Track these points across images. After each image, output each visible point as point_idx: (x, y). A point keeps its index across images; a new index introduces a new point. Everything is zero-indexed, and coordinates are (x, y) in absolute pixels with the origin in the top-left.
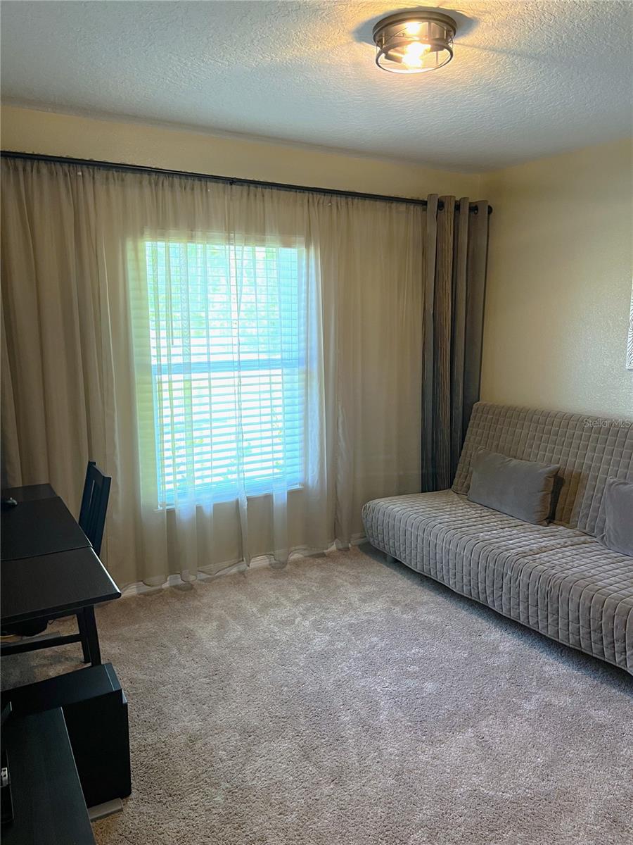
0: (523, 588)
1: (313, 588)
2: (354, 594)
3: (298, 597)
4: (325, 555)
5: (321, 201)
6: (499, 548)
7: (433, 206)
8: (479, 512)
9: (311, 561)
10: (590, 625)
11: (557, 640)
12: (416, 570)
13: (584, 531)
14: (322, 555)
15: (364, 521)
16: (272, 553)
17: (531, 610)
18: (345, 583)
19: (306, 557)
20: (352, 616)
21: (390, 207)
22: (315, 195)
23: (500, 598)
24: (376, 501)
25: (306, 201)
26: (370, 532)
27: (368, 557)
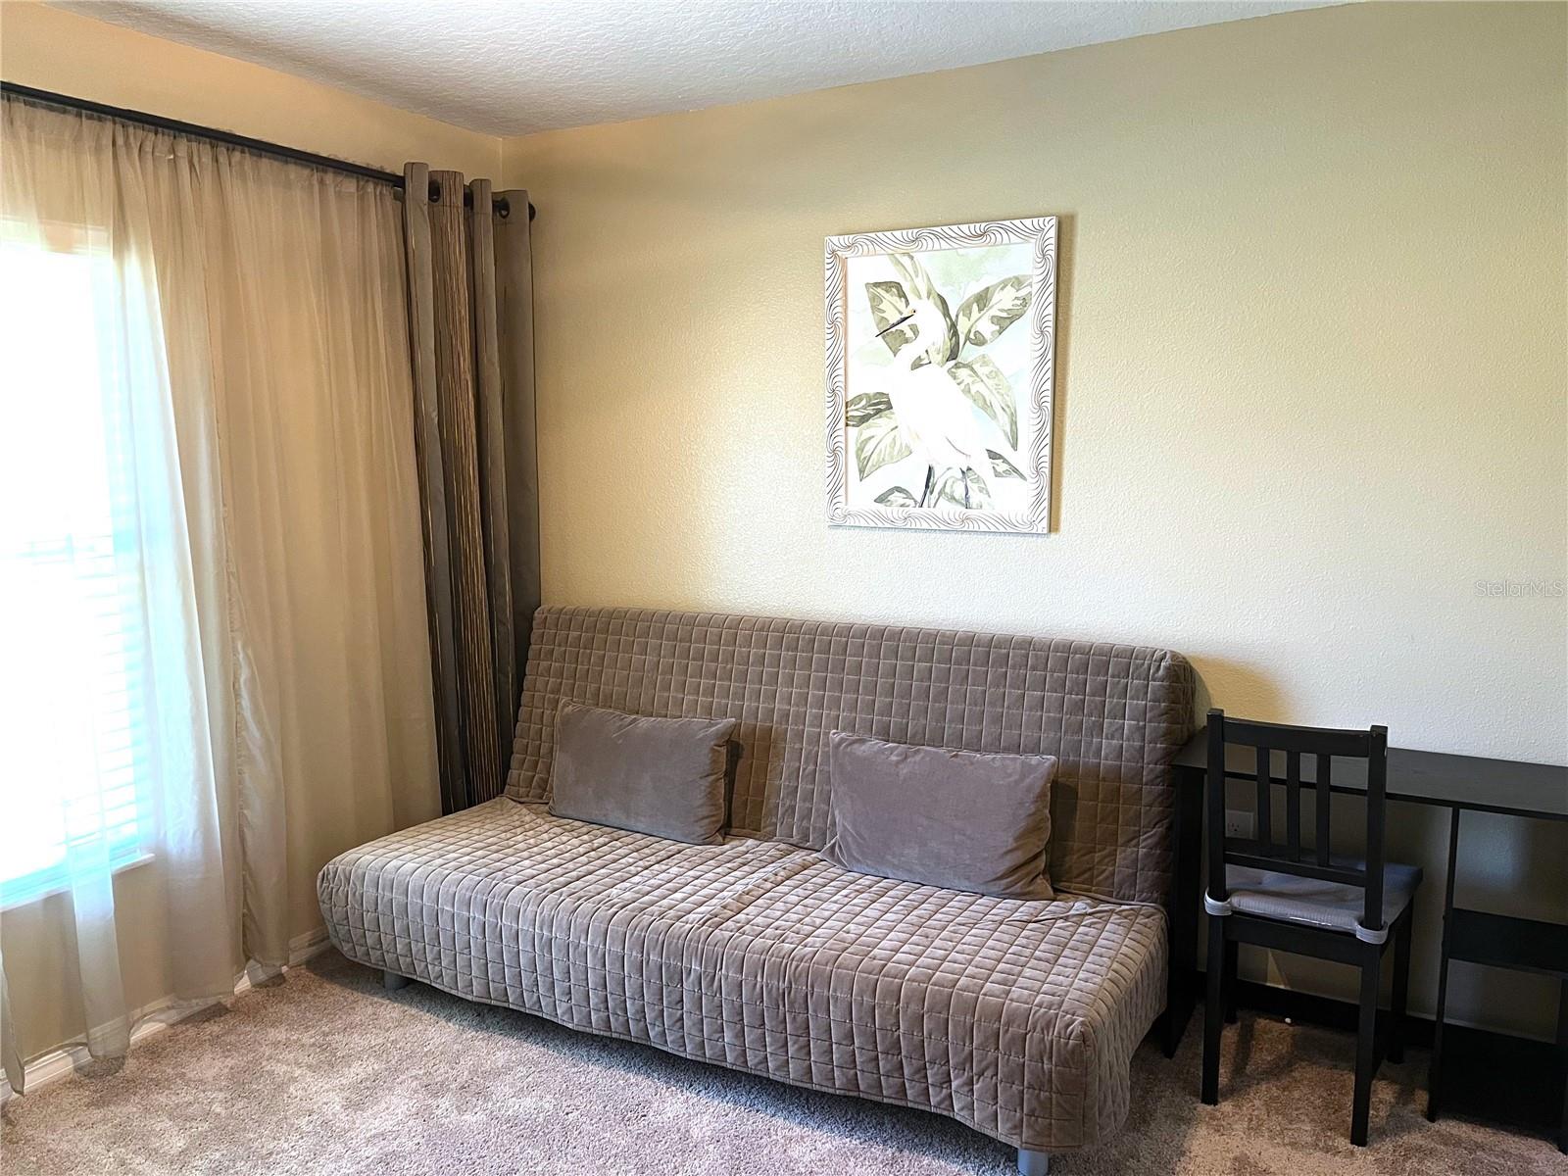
0: (728, 994)
1: (217, 1108)
2: (325, 1094)
3: (179, 1143)
4: (227, 1011)
5: (148, 148)
6: (662, 915)
7: (419, 191)
8: (586, 837)
9: (192, 1032)
10: (876, 1042)
11: (808, 1086)
12: (469, 998)
13: (791, 841)
14: (217, 1012)
15: (324, 907)
16: (81, 1038)
17: (749, 1037)
18: (298, 1072)
19: (172, 1026)
20: (340, 1157)
21: (322, 182)
22: (131, 130)
23: (679, 1024)
24: (350, 855)
25: (107, 141)
26: (342, 930)
27: (337, 989)
